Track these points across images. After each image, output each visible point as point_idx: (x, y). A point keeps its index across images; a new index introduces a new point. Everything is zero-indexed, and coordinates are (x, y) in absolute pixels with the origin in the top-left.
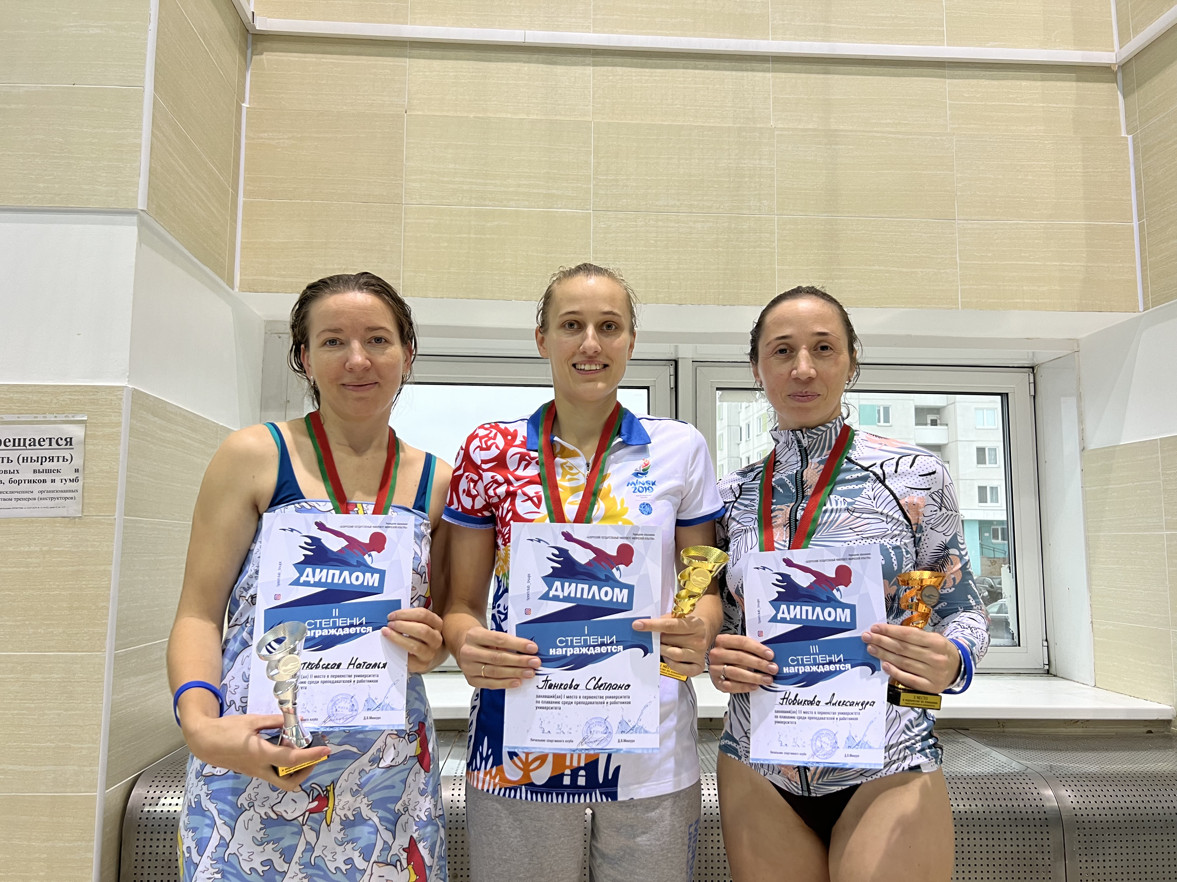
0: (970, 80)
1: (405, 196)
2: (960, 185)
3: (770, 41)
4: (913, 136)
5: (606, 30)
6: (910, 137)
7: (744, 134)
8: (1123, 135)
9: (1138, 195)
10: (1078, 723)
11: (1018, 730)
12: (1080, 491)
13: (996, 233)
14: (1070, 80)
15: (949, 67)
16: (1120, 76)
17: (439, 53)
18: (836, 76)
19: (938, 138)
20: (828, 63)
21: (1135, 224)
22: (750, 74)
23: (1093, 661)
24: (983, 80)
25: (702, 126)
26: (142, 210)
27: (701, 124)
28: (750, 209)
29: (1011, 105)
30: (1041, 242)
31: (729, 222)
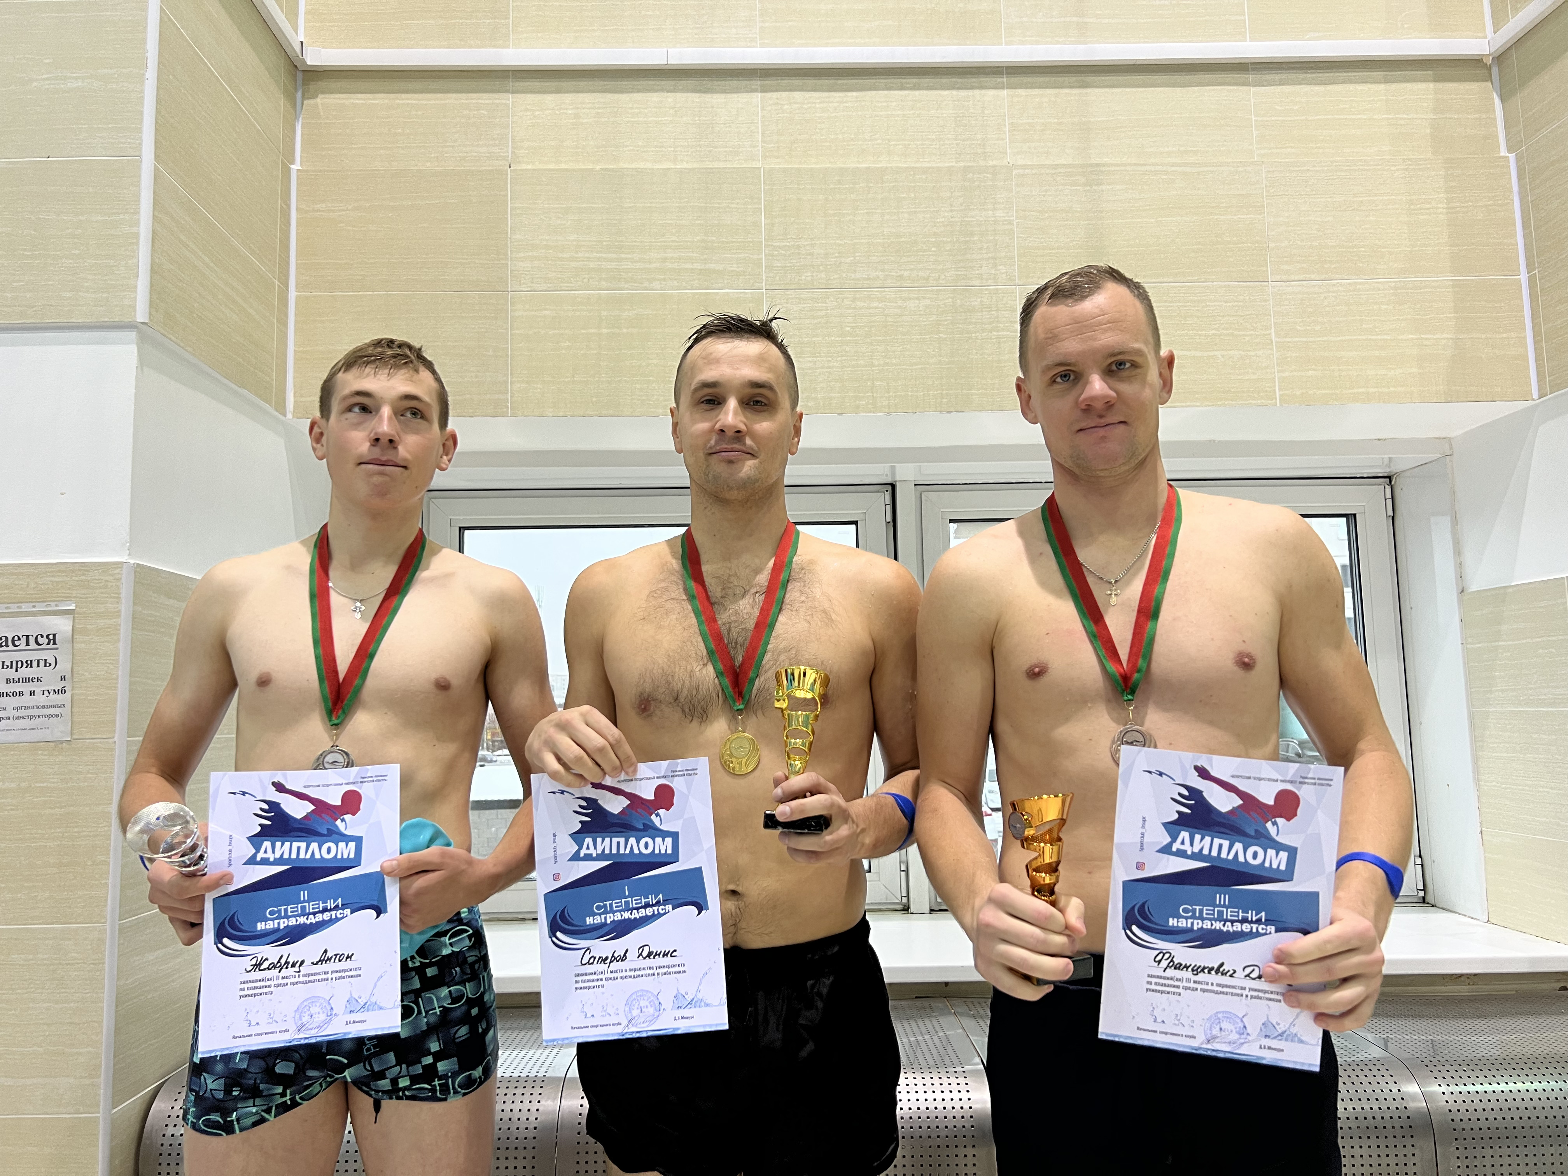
0: (1284, 87)
1: (511, 281)
2: (1273, 233)
3: (1005, 46)
4: (1206, 169)
5: (778, 42)
6: (1202, 169)
7: (970, 176)
8: (1502, 154)
9: (1527, 236)
10: (1462, 979)
12: (1460, 649)
13: (1325, 298)
14: (1426, 81)
15: (1253, 69)
16: (1495, 70)
17: (553, 84)
18: (1097, 90)
19: (1240, 169)
20: (1083, 72)
21: (1523, 277)
22: (977, 92)
23: (1485, 886)
24: (1302, 86)
25: (913, 168)
26: (142, 323)
27: (912, 165)
28: (982, 279)
29: (1342, 119)
30: (1391, 307)
31: (953, 298)
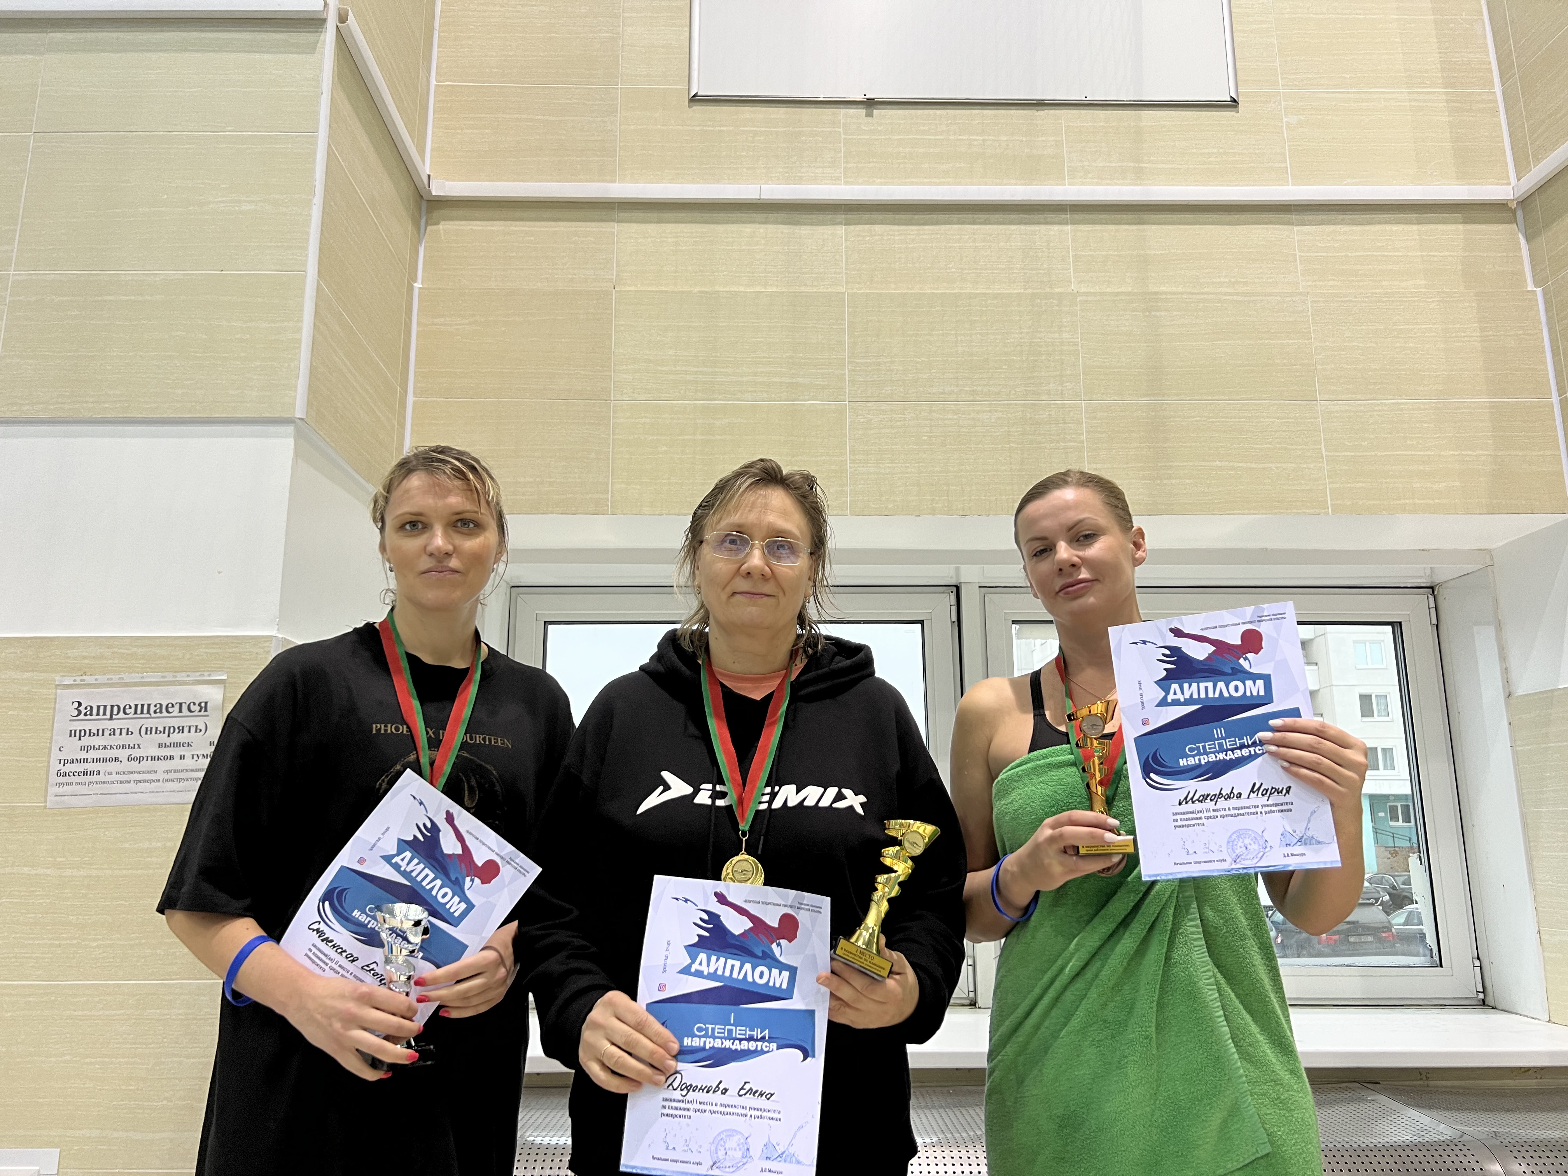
0: (1324, 227)
1: (614, 391)
2: (1320, 357)
3: (1067, 186)
4: (1256, 298)
5: (860, 181)
6: (1252, 298)
7: (1038, 301)
8: (1529, 288)
9: (1556, 363)
10: (1530, 1072)
11: (1448, 1083)
12: (1510, 752)
13: (1371, 416)
14: (1455, 222)
15: (1296, 211)
16: (1519, 214)
17: (654, 215)
18: (1153, 227)
19: (1287, 299)
20: (1140, 211)
21: (1555, 400)
22: (1043, 228)
23: (1545, 985)
24: (1342, 226)
25: (985, 294)
26: (300, 419)
27: (984, 291)
28: (1050, 394)
29: (1379, 256)
30: (1432, 425)
31: (1023, 412)
